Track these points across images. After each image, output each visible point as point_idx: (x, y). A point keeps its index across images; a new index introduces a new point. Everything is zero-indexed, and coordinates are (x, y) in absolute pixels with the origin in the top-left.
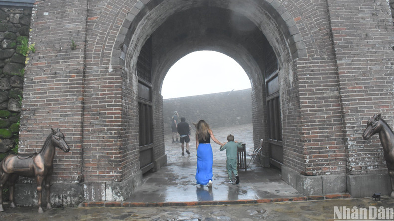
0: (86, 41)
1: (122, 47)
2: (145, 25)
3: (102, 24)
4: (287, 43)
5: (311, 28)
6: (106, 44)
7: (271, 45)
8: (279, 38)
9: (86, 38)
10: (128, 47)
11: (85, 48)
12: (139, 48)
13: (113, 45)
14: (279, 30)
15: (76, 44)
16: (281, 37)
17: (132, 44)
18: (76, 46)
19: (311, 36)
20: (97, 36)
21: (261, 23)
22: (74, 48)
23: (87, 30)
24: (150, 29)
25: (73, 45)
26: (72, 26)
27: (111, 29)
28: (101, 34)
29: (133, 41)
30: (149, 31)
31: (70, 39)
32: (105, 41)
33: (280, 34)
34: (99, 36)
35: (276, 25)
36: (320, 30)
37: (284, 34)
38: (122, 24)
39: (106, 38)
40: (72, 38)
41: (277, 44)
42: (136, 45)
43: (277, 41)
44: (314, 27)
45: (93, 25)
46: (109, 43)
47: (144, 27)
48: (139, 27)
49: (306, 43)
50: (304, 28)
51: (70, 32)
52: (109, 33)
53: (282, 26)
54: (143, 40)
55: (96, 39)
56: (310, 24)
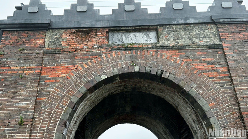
0: (33, 118)
1: (65, 125)
2: (85, 105)
3: (50, 103)
4: (203, 124)
5: (224, 112)
6: (52, 121)
7: (188, 124)
8: (195, 118)
9: (34, 115)
10: (70, 123)
11: (32, 124)
12: (78, 124)
13: (58, 123)
14: (196, 113)
15: (24, 120)
16: (197, 118)
17: (73, 121)
18: (23, 122)
19: (225, 119)
20: (44, 113)
21: (179, 105)
22: (21, 124)
23: (35, 108)
24: (88, 108)
25: (22, 121)
26: (22, 104)
27: (57, 108)
28: (47, 112)
29: (74, 118)
30: (87, 109)
31: (19, 115)
32: (51, 118)
33: (196, 116)
34: (46, 114)
35: (193, 108)
36: (232, 114)
37: (200, 116)
38: (67, 104)
39: (52, 116)
40: (21, 115)
41: (193, 124)
42: (76, 122)
43: (194, 121)
44: (227, 111)
45: (41, 104)
46: (54, 120)
47: (84, 107)
48: (80, 107)
49: (221, 124)
50: (218, 112)
51: (20, 110)
52: (55, 111)
53: (198, 110)
54: (81, 117)
55: (42, 116)
56: (222, 109)
